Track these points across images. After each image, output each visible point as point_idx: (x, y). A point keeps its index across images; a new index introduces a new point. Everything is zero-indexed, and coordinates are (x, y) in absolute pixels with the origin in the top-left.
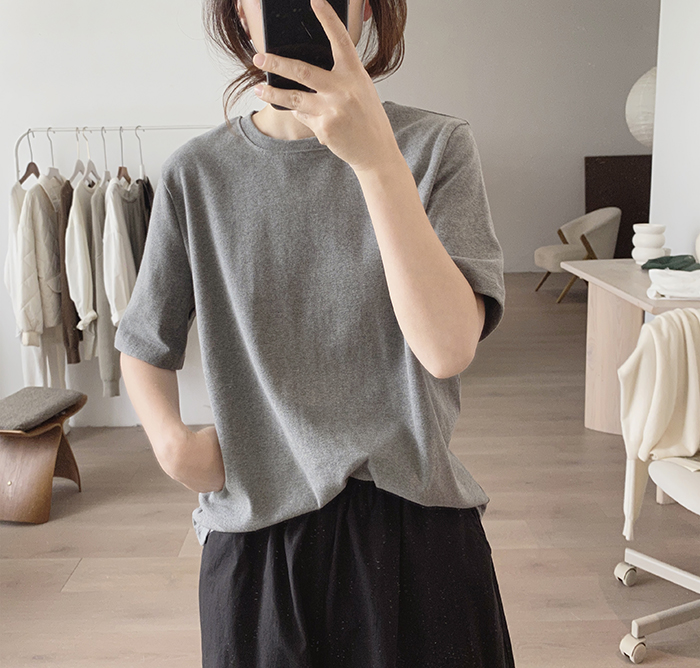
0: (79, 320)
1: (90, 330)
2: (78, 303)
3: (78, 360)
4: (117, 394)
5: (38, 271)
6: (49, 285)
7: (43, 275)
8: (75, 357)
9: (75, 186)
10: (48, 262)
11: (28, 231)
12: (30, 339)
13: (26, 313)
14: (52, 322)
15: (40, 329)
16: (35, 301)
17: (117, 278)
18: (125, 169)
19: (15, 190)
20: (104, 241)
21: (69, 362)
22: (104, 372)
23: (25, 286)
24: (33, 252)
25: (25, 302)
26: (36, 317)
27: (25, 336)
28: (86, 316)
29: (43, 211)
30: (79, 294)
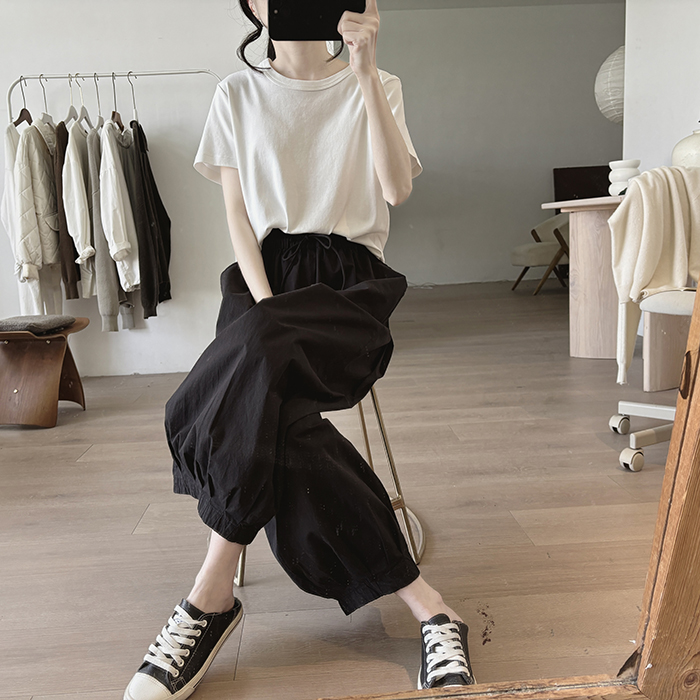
0: (77, 256)
1: (88, 268)
2: (77, 237)
3: (76, 296)
4: (116, 330)
5: (36, 207)
6: (47, 223)
7: (41, 211)
8: (73, 293)
9: (70, 128)
10: (45, 200)
11: (25, 168)
12: (30, 271)
13: (25, 244)
14: (51, 259)
15: (39, 264)
16: (33, 235)
17: (114, 211)
18: (119, 114)
19: (9, 130)
20: (101, 177)
21: (69, 298)
22: (103, 307)
23: (24, 219)
24: (30, 188)
25: (24, 235)
26: (35, 249)
27: (25, 267)
28: (83, 251)
29: (39, 151)
30: (76, 228)
